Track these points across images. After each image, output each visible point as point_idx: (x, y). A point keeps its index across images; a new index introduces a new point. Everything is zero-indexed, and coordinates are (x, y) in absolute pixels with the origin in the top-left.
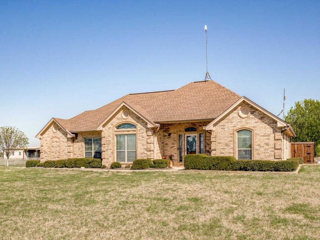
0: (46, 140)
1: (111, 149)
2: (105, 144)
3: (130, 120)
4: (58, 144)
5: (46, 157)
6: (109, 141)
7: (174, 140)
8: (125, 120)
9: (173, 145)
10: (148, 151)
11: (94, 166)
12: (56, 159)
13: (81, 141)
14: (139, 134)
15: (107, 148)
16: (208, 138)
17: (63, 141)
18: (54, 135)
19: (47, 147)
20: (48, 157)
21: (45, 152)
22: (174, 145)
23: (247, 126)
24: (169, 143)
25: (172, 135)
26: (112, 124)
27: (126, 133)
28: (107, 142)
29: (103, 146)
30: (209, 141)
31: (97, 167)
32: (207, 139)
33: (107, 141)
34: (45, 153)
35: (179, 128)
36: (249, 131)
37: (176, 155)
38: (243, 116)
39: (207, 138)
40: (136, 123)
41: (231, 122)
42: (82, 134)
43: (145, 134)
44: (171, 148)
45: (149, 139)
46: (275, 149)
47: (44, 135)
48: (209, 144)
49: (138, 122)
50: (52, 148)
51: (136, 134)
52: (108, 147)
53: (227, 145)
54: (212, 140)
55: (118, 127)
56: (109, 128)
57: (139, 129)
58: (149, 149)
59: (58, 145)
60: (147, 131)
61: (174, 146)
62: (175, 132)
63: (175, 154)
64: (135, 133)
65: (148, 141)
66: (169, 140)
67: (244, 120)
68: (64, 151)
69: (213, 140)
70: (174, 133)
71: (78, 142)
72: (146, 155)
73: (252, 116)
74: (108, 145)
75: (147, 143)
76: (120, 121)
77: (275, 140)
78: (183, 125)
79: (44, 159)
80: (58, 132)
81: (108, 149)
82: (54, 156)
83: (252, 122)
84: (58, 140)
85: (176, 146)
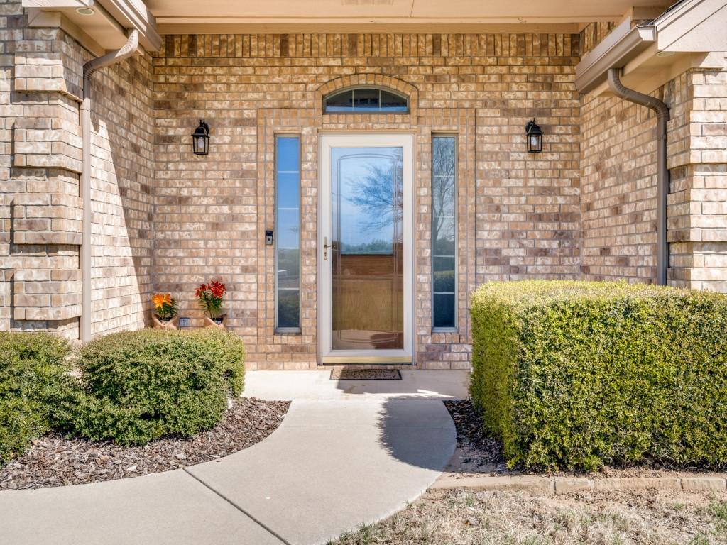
7: (243, 175)
9: (226, 209)
10: (26, 247)
16: (495, 165)
22: (237, 209)
24: (196, 192)
25: (221, 138)
30: (497, 183)
32: (485, 174)
35: (279, 85)
37: (252, 278)
39: (483, 166)
44: (216, 226)
45: (34, 134)
48: (498, 209)
54: (695, 157)
58: (31, 225)
61: (234, 218)
62: (246, 114)
63: (246, 270)
65: (20, 148)
66: (197, 174)
69: (709, 157)
70: (240, 122)
72: (3, 288)
75: (16, 170)
78: (305, 69)
85: (251, 216)
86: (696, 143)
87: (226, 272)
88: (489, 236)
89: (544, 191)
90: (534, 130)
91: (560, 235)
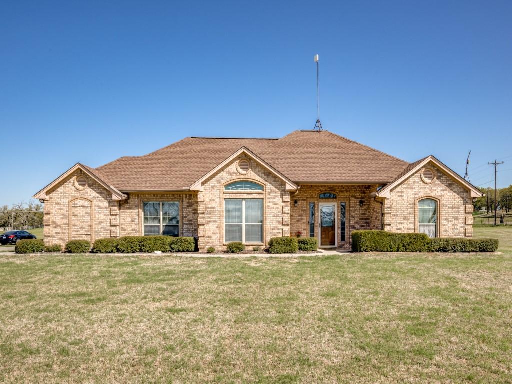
0: (58, 204)
1: (215, 222)
2: (204, 214)
3: (252, 175)
4: (89, 210)
5: (59, 233)
6: (212, 208)
7: (303, 211)
8: (243, 177)
9: (300, 218)
10: (285, 225)
11: (181, 249)
12: (82, 237)
13: (136, 207)
14: (269, 199)
15: (209, 220)
16: (354, 209)
17: (98, 206)
18: (77, 195)
19: (62, 217)
20: (63, 233)
21: (55, 226)
22: (302, 218)
23: (432, 195)
24: (294, 214)
25: (300, 203)
26: (218, 182)
27: (246, 196)
28: (208, 210)
29: (200, 216)
30: (354, 213)
31: (188, 251)
32: (352, 211)
33: (207, 208)
34: (55, 228)
35: (311, 193)
36: (435, 201)
37: (305, 231)
38: (429, 181)
39: (351, 209)
40: (264, 182)
41: (412, 189)
42: (138, 196)
43: (279, 200)
44: (298, 221)
45: (287, 208)
46: (466, 224)
47: (54, 195)
48: (354, 218)
49: (266, 181)
50: (74, 218)
51: (263, 199)
52: (210, 218)
53: (406, 219)
54: (385, 212)
55: (228, 186)
56: (213, 188)
57: (268, 191)
58: (286, 222)
59: (86, 213)
60: (282, 196)
61: (302, 219)
62: (305, 199)
63: (304, 230)
64: (262, 197)
65: (284, 210)
66: (294, 211)
67: (428, 186)
68: (103, 224)
69: (388, 212)
70: (303, 200)
71: (130, 209)
72: (281, 231)
73: (438, 182)
74: (210, 214)
75: (283, 213)
76: (234, 177)
77: (466, 213)
78: (316, 190)
79: (54, 237)
80: (88, 189)
81: (210, 222)
82: (77, 232)
83: (438, 189)
84: (87, 204)
85: (305, 219)
86: (386, 210)
87: (300, 230)
88: (352, 223)
89: (363, 214)
90: (361, 202)
91: (366, 223)
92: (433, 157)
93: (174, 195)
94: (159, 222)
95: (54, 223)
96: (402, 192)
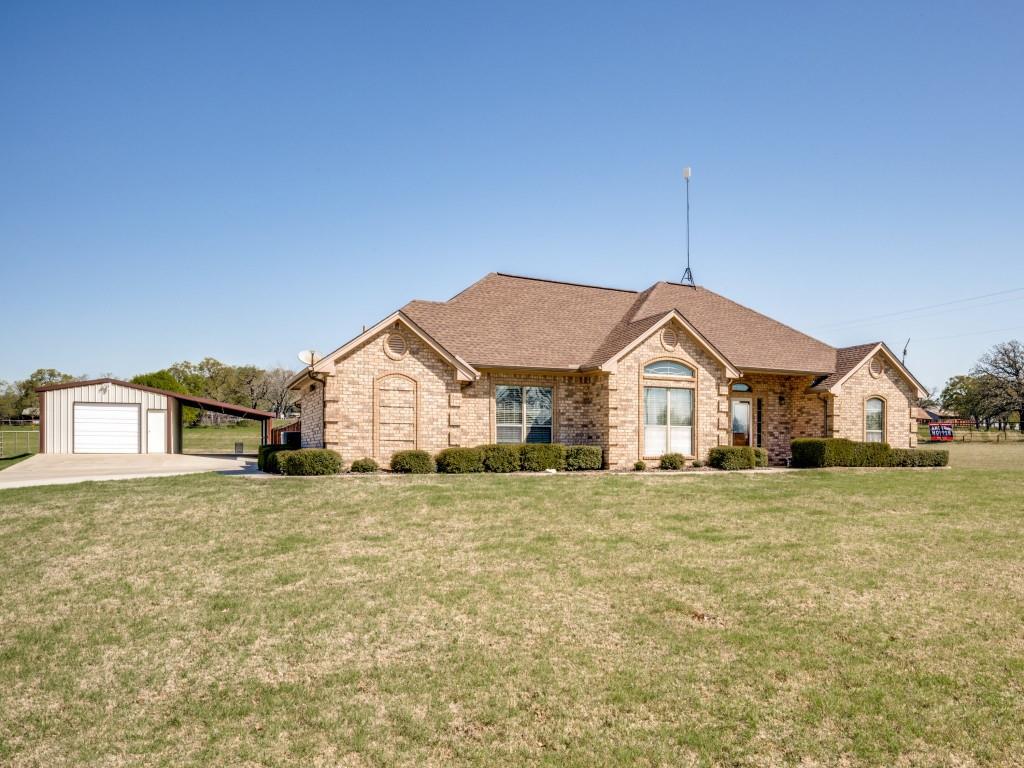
0: (353, 383)
1: (632, 422)
2: (616, 409)
3: (679, 352)
4: (410, 397)
5: (355, 438)
6: (627, 400)
8: (668, 354)
10: (721, 429)
11: (583, 465)
12: (398, 446)
13: (485, 393)
14: (702, 389)
15: (623, 419)
16: (772, 408)
17: (428, 391)
18: (390, 368)
19: (361, 407)
20: (363, 438)
21: (346, 423)
23: (880, 393)
26: (637, 359)
27: (672, 384)
28: (623, 403)
29: (611, 412)
30: (772, 413)
31: (593, 469)
32: (769, 410)
33: (621, 400)
34: (348, 427)
36: (882, 400)
38: (875, 375)
39: (769, 408)
40: (696, 364)
41: (861, 384)
42: (489, 374)
43: (713, 391)
45: (723, 404)
46: (910, 432)
47: (345, 364)
48: (772, 420)
49: (698, 363)
50: (382, 410)
51: (693, 389)
52: (624, 415)
53: (854, 423)
54: (834, 414)
55: (649, 366)
56: (629, 368)
57: (701, 378)
58: (723, 424)
59: (405, 402)
60: (718, 386)
64: (693, 386)
65: (720, 407)
67: (875, 382)
68: (435, 423)
69: (837, 414)
71: (475, 396)
72: (716, 438)
73: (885, 377)
74: (625, 410)
76: (658, 354)
77: (910, 417)
79: (345, 445)
80: (408, 358)
81: (625, 422)
82: (389, 435)
83: (884, 385)
84: (407, 385)
86: (833, 411)
89: (783, 416)
90: (781, 399)
91: (786, 428)
92: (884, 344)
93: (545, 376)
94: (521, 421)
95: (346, 418)
96: (850, 388)
